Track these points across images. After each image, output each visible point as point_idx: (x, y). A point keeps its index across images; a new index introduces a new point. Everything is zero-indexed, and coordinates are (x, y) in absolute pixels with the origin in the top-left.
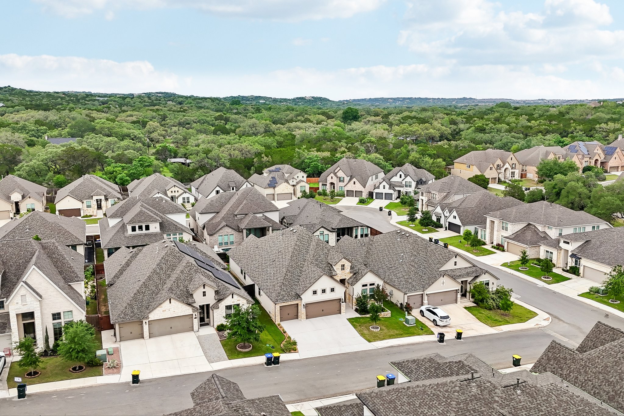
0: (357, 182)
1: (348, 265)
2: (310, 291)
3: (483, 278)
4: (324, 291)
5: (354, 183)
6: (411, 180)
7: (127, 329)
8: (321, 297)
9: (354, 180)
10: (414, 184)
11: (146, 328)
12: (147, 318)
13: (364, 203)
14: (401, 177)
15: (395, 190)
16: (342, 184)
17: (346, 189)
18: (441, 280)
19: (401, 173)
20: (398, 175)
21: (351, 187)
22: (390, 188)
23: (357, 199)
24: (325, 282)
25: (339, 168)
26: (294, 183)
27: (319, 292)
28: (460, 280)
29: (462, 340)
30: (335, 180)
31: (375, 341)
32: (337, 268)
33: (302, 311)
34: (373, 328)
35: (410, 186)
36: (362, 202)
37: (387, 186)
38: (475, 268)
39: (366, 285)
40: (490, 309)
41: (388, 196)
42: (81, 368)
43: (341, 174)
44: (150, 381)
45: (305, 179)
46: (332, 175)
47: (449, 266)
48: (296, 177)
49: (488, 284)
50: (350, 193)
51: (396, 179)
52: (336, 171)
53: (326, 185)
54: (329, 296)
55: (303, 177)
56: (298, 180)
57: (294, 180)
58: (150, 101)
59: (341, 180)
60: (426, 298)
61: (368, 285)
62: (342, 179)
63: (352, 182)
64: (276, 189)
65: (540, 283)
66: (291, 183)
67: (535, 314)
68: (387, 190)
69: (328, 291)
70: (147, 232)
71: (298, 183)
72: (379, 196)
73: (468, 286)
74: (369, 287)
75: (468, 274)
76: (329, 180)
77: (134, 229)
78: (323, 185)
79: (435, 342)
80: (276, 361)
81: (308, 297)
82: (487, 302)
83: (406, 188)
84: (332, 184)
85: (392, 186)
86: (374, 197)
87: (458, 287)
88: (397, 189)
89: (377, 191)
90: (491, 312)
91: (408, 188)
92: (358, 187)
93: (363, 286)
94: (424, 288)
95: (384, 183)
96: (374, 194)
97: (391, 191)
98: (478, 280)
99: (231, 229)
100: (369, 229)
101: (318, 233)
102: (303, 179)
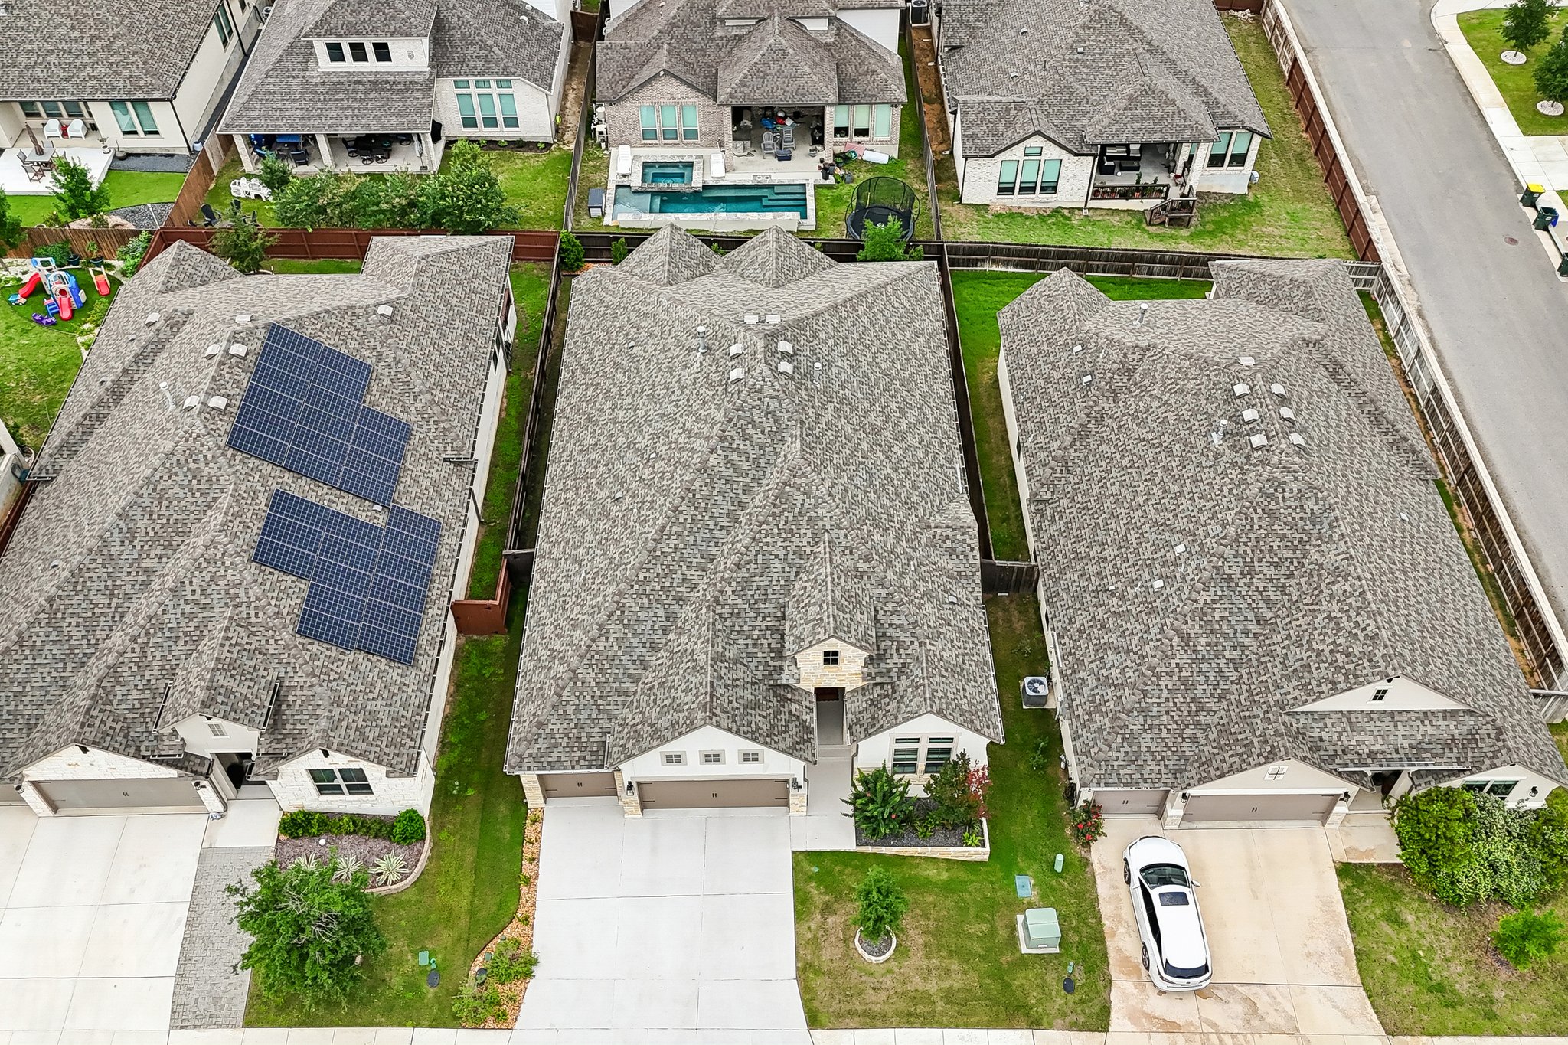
1: (853, 655)
2: (655, 755)
3: (1493, 775)
4: (713, 758)
8: (700, 770)
11: (28, 795)
27: (693, 758)
31: (839, 1026)
32: (804, 659)
38: (1471, 722)
39: (915, 740)
40: (1450, 907)
49: (1504, 789)
54: (739, 770)
60: (1178, 802)
61: (924, 741)
69: (732, 757)
70: (384, 66)
74: (923, 746)
77: (336, 54)
81: (646, 769)
87: (1347, 788)
93: (902, 741)
94: (1178, 779)
99: (683, 88)
100: (1257, 139)
101: (1017, 152)
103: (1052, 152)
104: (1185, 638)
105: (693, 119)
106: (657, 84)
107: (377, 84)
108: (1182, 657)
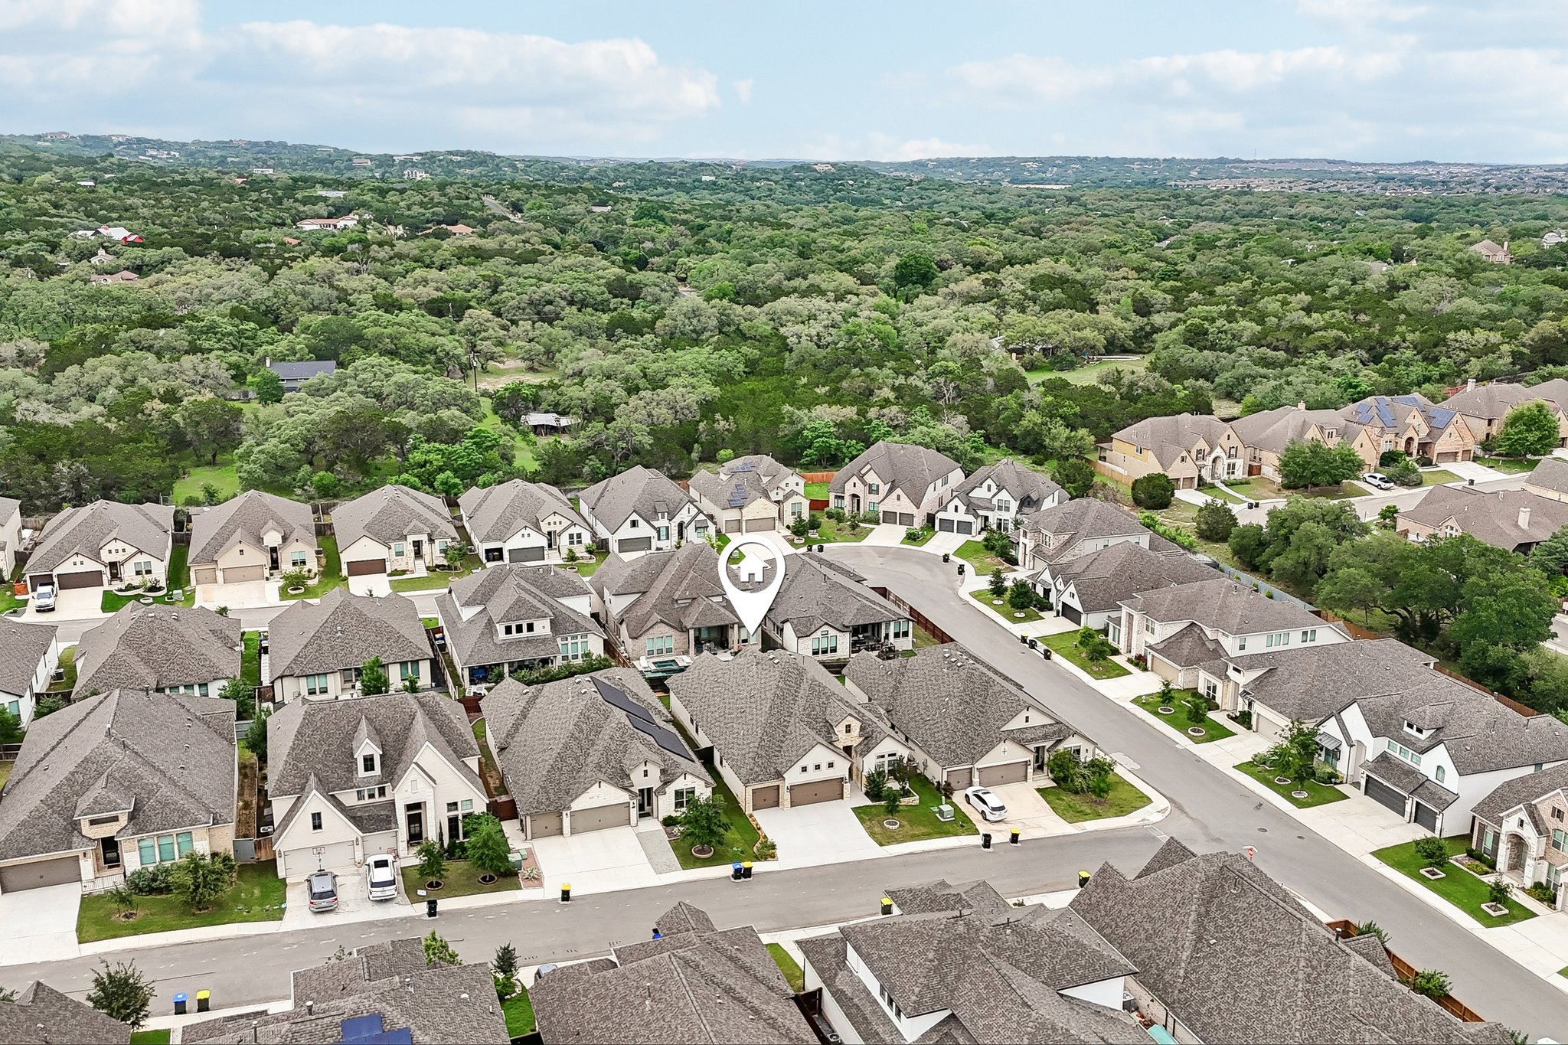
0: (903, 497)
1: (856, 726)
2: (797, 767)
3: (1070, 743)
4: (818, 767)
5: (899, 498)
6: (1009, 498)
7: (542, 822)
8: (812, 776)
9: (898, 491)
10: (1014, 505)
11: (566, 822)
12: (569, 808)
13: (915, 540)
14: (989, 490)
15: (977, 516)
16: (873, 498)
17: (882, 508)
18: (1002, 746)
19: (989, 481)
20: (985, 485)
21: (891, 505)
22: (967, 512)
23: (901, 531)
24: (820, 754)
25: (869, 467)
26: (780, 498)
27: (811, 768)
28: (1032, 747)
29: (1019, 844)
30: (860, 490)
31: (889, 843)
32: (840, 730)
33: (785, 796)
34: (889, 823)
35: (1007, 509)
36: (912, 538)
37: (962, 508)
38: (1058, 726)
39: (883, 756)
40: (1077, 793)
41: (964, 528)
42: (492, 878)
43: (872, 478)
44: (583, 897)
45: (801, 489)
46: (855, 479)
47: (1018, 723)
48: (782, 485)
49: (1078, 751)
50: (890, 517)
51: (980, 493)
52: (863, 472)
53: (843, 498)
54: (826, 774)
55: (797, 484)
56: (788, 490)
57: (779, 491)
58: (444, 200)
59: (873, 490)
60: (976, 774)
61: (886, 756)
62: (874, 488)
63: (894, 495)
64: (744, 510)
65: (1182, 740)
66: (774, 497)
67: (1146, 800)
68: (962, 516)
69: (824, 766)
70: (530, 634)
71: (787, 497)
72: (947, 525)
73: (1046, 755)
74: (887, 759)
75: (1045, 737)
76: (850, 489)
77: (508, 630)
78: (836, 497)
79: (978, 846)
80: (747, 873)
81: (793, 777)
82: (1072, 781)
83: (1000, 512)
84: (854, 496)
85: (972, 508)
86: (937, 527)
87: (1031, 757)
88: (981, 512)
89: (940, 515)
90: (1078, 797)
91: (1003, 512)
92: (905, 506)
93: (878, 757)
94: (974, 760)
95: (956, 501)
96: (937, 522)
97: (970, 518)
98: (1061, 747)
99: (667, 628)
100: (911, 623)
101: (818, 634)
102: (796, 489)
103: (832, 632)
104: (959, 720)
105: (670, 643)
106: (656, 627)
107: (528, 641)
108: (960, 726)
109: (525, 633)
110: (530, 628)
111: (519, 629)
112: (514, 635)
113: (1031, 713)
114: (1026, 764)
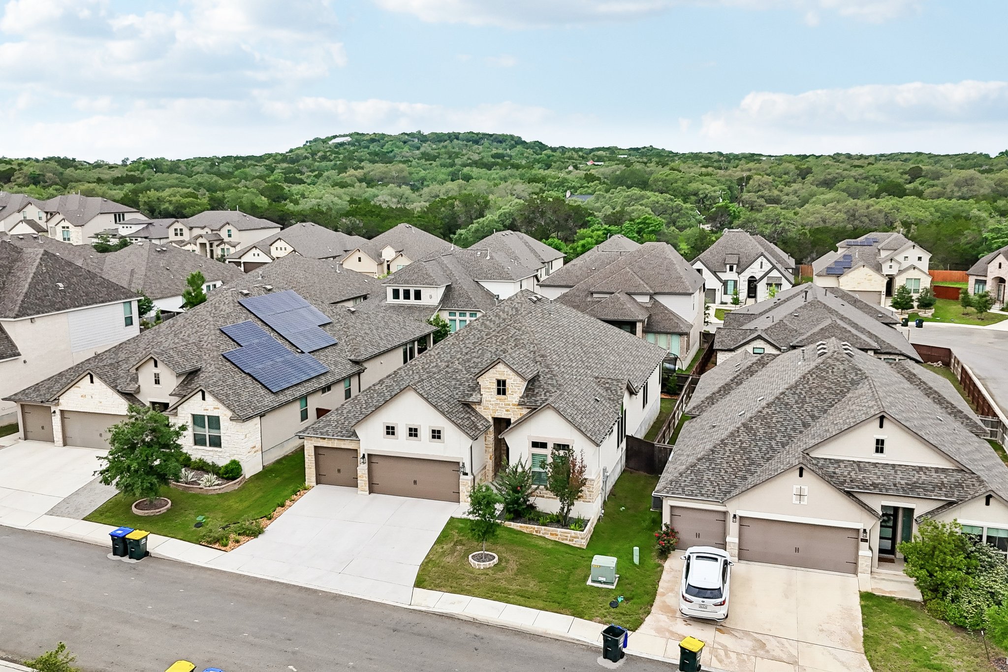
1: (516, 387)
4: (413, 432)
7: (39, 419)
11: (56, 422)
12: (55, 402)
18: (792, 483)
26: (893, 272)
28: (877, 503)
33: (360, 470)
34: (479, 559)
38: (959, 476)
39: (544, 445)
45: (925, 265)
46: (1001, 259)
47: (854, 448)
48: (900, 258)
53: (985, 282)
55: (920, 259)
56: (905, 265)
57: (893, 264)
60: (733, 528)
61: (550, 446)
64: (842, 279)
66: (886, 270)
69: (425, 434)
70: (417, 302)
71: (900, 272)
74: (550, 451)
75: (911, 490)
76: (993, 272)
77: (396, 294)
78: (977, 281)
81: (373, 439)
84: (999, 280)
87: (871, 525)
93: (535, 445)
94: (726, 495)
98: (947, 519)
102: (917, 264)
109: (412, 301)
110: (418, 295)
111: (407, 295)
112: (401, 300)
113: (889, 433)
114: (858, 536)
